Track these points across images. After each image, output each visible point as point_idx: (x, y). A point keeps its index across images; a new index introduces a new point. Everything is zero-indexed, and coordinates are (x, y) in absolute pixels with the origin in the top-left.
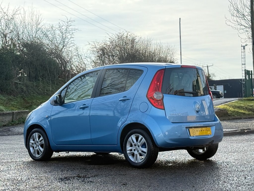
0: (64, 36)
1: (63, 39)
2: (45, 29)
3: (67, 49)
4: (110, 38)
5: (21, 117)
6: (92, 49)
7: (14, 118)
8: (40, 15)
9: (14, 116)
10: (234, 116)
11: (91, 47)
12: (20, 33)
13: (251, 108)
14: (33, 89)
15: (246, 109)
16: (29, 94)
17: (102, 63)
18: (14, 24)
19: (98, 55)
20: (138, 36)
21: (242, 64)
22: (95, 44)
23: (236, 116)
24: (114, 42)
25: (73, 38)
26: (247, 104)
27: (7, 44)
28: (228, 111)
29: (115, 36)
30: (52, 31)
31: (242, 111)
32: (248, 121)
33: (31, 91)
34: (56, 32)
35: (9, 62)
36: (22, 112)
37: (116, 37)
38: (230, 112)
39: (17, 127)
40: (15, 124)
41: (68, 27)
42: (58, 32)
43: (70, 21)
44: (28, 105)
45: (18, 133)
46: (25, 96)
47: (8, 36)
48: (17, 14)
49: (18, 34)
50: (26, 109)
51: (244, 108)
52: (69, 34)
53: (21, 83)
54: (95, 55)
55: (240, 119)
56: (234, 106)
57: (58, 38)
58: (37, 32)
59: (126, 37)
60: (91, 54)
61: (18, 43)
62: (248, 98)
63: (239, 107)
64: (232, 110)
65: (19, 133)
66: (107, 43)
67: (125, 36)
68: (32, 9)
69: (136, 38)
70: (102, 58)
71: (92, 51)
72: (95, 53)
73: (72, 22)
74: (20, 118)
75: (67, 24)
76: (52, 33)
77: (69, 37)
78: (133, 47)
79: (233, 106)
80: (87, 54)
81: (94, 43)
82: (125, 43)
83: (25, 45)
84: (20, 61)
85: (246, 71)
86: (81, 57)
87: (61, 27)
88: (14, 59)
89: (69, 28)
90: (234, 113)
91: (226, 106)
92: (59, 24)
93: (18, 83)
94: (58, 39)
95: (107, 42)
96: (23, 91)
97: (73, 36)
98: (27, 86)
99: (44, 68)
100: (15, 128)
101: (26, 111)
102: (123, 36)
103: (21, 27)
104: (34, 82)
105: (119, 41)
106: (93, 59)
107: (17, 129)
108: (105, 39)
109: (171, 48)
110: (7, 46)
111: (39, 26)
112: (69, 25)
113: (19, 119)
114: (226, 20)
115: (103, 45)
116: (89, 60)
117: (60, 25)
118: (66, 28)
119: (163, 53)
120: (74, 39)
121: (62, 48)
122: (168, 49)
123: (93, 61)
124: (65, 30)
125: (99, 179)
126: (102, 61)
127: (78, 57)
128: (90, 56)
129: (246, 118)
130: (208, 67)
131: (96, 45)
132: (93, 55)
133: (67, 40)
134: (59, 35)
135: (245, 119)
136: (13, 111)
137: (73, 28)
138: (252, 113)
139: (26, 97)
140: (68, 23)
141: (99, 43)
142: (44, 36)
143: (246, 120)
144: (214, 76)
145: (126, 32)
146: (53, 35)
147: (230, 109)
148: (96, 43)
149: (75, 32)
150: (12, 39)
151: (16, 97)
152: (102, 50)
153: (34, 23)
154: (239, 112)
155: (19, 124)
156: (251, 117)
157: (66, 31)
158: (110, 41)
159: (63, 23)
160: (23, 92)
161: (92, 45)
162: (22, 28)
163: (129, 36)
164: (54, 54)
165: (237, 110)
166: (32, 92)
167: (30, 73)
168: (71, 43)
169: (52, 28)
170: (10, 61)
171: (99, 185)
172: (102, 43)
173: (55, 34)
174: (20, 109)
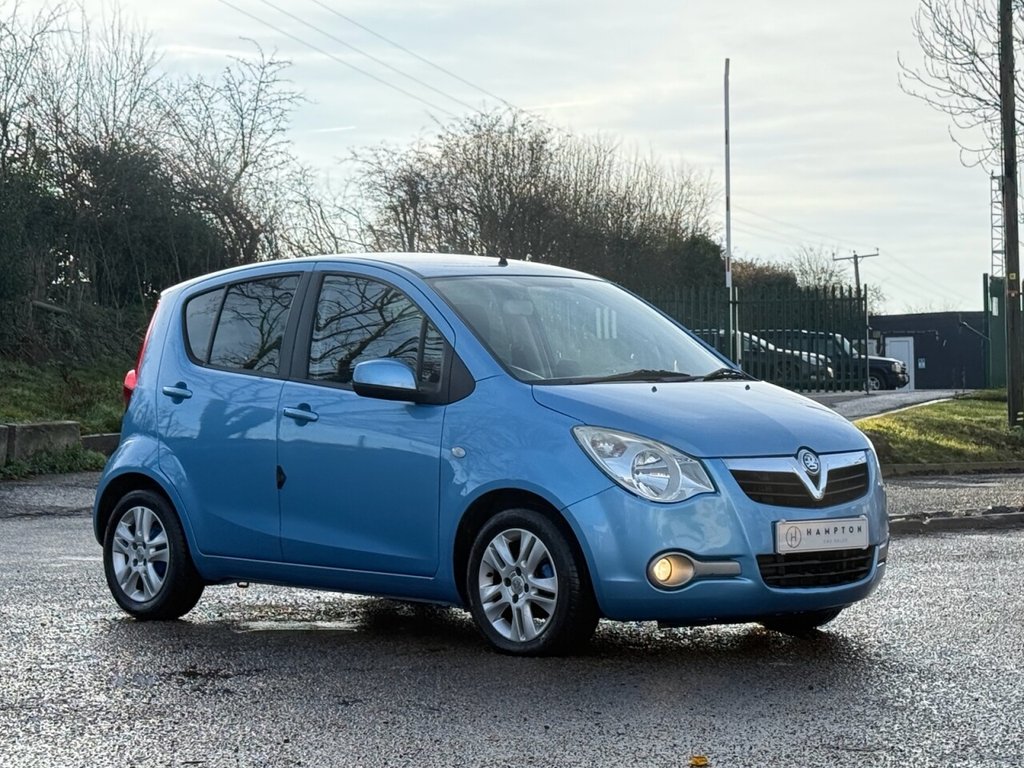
0: (245, 122)
1: (244, 136)
2: (169, 91)
3: (261, 175)
4: (443, 134)
5: (45, 447)
6: (367, 179)
7: (17, 448)
8: (147, 36)
9: (16, 443)
10: (915, 461)
11: (360, 171)
12: (63, 108)
13: (993, 429)
14: (111, 335)
15: (972, 434)
16: (94, 356)
17: (406, 235)
18: (40, 72)
19: (391, 202)
20: (559, 129)
21: (994, 252)
22: (378, 158)
23: (924, 461)
24: (457, 150)
25: (284, 130)
26: (980, 416)
27: (9, 153)
28: (894, 442)
29: (462, 125)
30: (200, 102)
31: (953, 443)
32: (968, 482)
33: (103, 346)
34: (215, 106)
35: (14, 227)
36: (48, 428)
37: (467, 132)
38: (901, 446)
39: (24, 485)
40: (16, 474)
41: (263, 85)
42: (221, 106)
43: (271, 64)
44: (80, 401)
45: (24, 512)
46: (75, 364)
47: (16, 117)
48: (52, 31)
49: (58, 109)
50: (65, 415)
51: (962, 432)
52: (267, 115)
53: (64, 311)
54: (379, 203)
55: (940, 473)
56: (921, 420)
57: (221, 129)
58: (135, 103)
59: (510, 132)
60: (360, 200)
61: (58, 150)
62: (992, 391)
63: (944, 428)
64: (910, 437)
65: (31, 509)
66: (430, 156)
67: (504, 129)
68: (117, 11)
69: (548, 136)
70: (405, 217)
71: (367, 186)
72: (379, 193)
73: (282, 65)
74: (41, 452)
75: (258, 75)
76: (198, 110)
77: (268, 127)
78: (535, 170)
79: (920, 424)
80: (344, 197)
81: (376, 155)
82: (506, 155)
83: (86, 157)
84: (61, 222)
85: (989, 281)
86: (321, 211)
87: (237, 84)
88: (37, 212)
89: (269, 90)
90: (917, 450)
91: (887, 423)
92: (227, 75)
93: (49, 311)
94: (221, 136)
95: (429, 150)
96: (67, 345)
97: (283, 125)
98: (86, 325)
99: (161, 251)
100: (16, 489)
101: (66, 425)
102: (497, 128)
103: (68, 84)
104: (117, 306)
105: (479, 148)
106: (372, 217)
107: (25, 494)
108: (421, 139)
109: (696, 178)
110: (13, 160)
111: (145, 82)
112: (269, 80)
113: (35, 455)
114: (901, 71)
115: (410, 161)
116: (352, 221)
117: (231, 79)
118: (256, 89)
119: (664, 198)
120: (288, 135)
121: (238, 169)
122: (686, 183)
123: (370, 227)
124: (251, 97)
125: (260, 684)
126: (407, 228)
127: (306, 209)
128: (359, 205)
129: (965, 473)
130: (859, 259)
131: (384, 164)
132: (370, 202)
133: (257, 140)
134: (226, 117)
135: (960, 473)
136: (13, 424)
137: (285, 93)
138: (993, 450)
139: (80, 369)
140: (266, 69)
141: (394, 154)
142: (167, 120)
143: (962, 481)
144: (878, 299)
145: (509, 112)
146: (201, 116)
147: (903, 434)
148: (380, 153)
149: (293, 107)
150: (30, 133)
151: (39, 367)
152: (409, 185)
153: (124, 68)
154: (938, 446)
155: (34, 473)
156: (985, 468)
157: (254, 104)
158: (442, 146)
159: (246, 70)
160: (69, 347)
161: (365, 162)
162: (75, 86)
163: (520, 129)
164: (207, 194)
165: (929, 438)
166: (106, 350)
167: (100, 270)
168: (277, 152)
169: (197, 91)
170: (15, 221)
171: (249, 702)
172: (407, 155)
173: (209, 117)
174: (40, 414)
